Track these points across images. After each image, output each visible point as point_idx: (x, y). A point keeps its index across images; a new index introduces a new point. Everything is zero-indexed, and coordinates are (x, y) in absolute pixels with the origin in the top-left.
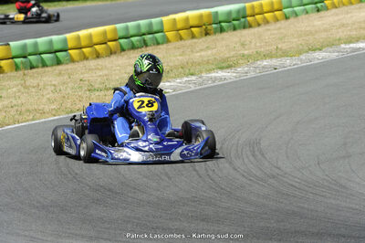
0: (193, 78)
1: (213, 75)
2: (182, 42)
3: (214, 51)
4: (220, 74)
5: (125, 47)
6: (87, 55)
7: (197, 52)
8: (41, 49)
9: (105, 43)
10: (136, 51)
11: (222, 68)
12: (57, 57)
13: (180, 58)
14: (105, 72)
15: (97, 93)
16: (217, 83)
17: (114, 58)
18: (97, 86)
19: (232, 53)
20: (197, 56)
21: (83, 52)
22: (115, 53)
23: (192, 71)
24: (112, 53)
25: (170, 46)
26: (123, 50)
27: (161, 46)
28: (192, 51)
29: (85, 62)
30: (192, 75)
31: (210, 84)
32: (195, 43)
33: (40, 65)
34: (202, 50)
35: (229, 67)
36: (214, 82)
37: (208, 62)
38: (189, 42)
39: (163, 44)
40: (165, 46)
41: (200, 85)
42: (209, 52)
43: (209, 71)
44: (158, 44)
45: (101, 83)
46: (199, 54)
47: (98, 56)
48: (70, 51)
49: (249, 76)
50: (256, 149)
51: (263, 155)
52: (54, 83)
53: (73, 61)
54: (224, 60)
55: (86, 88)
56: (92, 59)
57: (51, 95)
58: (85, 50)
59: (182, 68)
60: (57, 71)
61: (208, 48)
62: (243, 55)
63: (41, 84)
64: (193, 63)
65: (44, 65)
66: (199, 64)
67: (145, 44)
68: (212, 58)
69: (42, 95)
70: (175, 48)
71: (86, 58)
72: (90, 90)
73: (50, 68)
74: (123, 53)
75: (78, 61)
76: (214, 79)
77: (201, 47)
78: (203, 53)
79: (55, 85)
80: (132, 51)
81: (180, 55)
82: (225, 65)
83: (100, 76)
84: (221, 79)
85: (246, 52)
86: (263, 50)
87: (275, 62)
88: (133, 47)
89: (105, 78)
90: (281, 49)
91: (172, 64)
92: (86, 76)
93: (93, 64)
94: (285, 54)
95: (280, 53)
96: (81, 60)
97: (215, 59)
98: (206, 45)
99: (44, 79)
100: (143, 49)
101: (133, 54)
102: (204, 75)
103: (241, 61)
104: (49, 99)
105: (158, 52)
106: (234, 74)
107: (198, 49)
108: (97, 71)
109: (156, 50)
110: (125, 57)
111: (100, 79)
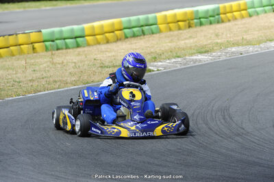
0: (179, 59)
1: (194, 57)
2: (172, 33)
3: (195, 40)
4: (200, 57)
5: (128, 36)
6: (99, 41)
7: (183, 40)
8: (65, 35)
9: (113, 32)
10: (136, 38)
11: (201, 53)
12: (77, 42)
13: (169, 44)
14: (113, 53)
15: (108, 69)
16: (197, 64)
17: (119, 43)
18: (107, 64)
19: (209, 42)
20: (182, 43)
21: (97, 39)
22: (120, 39)
23: (178, 54)
24: (118, 39)
25: (163, 35)
26: (127, 38)
27: (155, 35)
28: (178, 39)
29: (98, 46)
30: (178, 57)
31: (192, 64)
32: (181, 33)
33: (64, 47)
34: (186, 39)
35: (206, 52)
36: (195, 63)
37: (190, 48)
38: (176, 32)
39: (156, 33)
40: (158, 35)
41: (184, 65)
42: (192, 41)
43: (192, 54)
44: (153, 33)
45: (109, 62)
46: (183, 42)
47: (108, 42)
48: (87, 38)
49: (221, 59)
50: (226, 114)
51: (231, 118)
52: (74, 61)
53: (88, 45)
54: (203, 47)
55: (98, 65)
56: (103, 44)
57: (72, 70)
58: (98, 37)
59: (171, 52)
60: (77, 53)
61: (190, 37)
62: (217, 43)
63: (65, 61)
64: (179, 48)
65: (67, 47)
66: (184, 49)
67: (143, 33)
68: (194, 45)
69: (66, 70)
70: (166, 37)
71: (98, 43)
72: (101, 67)
73: (71, 50)
74: (126, 40)
75: (93, 45)
76: (195, 61)
77: (185, 37)
78: (187, 41)
79: (75, 63)
80: (133, 39)
81: (170, 42)
82: (203, 50)
83: (109, 56)
84: (200, 61)
85: (219, 41)
86: (232, 39)
87: (241, 49)
88: (134, 36)
89: (113, 58)
90: (246, 40)
91: (163, 49)
92: (99, 56)
93: (103, 47)
94: (249, 43)
95: (245, 42)
96: (95, 44)
97: (196, 45)
98: (189, 35)
99: (67, 58)
100: (142, 37)
101: (134, 40)
102: (187, 57)
103: (215, 48)
104: (70, 73)
105: (153, 40)
106: (210, 58)
107: (183, 38)
108: (107, 53)
109: (151, 38)
110: (128, 43)
111: (109, 59)
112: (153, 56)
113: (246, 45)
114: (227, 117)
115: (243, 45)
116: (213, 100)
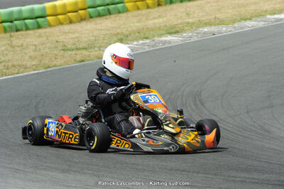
0: (148, 41)
1: (164, 39)
2: (139, 12)
3: (165, 19)
4: (169, 38)
5: (93, 15)
6: (62, 21)
7: (151, 20)
8: (25, 15)
9: (76, 11)
10: (102, 18)
11: (170, 33)
12: (38, 23)
13: (136, 24)
14: (77, 35)
15: (70, 53)
16: (167, 45)
17: (84, 24)
18: (69, 47)
19: (180, 21)
20: (150, 23)
21: (59, 19)
22: (85, 19)
23: (146, 35)
24: (82, 19)
25: (130, 14)
26: (91, 17)
27: (121, 15)
28: (147, 19)
29: (60, 26)
30: (147, 38)
31: (161, 46)
32: (150, 12)
33: (24, 28)
34: (155, 18)
35: (177, 32)
36: (164, 44)
37: (159, 28)
38: (144, 11)
39: (123, 12)
40: (125, 14)
41: (153, 46)
42: (161, 20)
43: (161, 35)
44: (120, 12)
45: (72, 44)
46: (152, 21)
47: (71, 22)
48: (48, 18)
49: (192, 40)
50: (197, 99)
51: (202, 104)
52: (35, 43)
53: (50, 26)
54: (173, 27)
55: (60, 48)
56: (66, 24)
57: (32, 54)
58: (60, 17)
59: (139, 33)
60: (37, 34)
61: (160, 16)
62: (188, 23)
63: (25, 44)
64: (147, 29)
65: (27, 29)
66: (152, 30)
67: (109, 12)
68: (163, 25)
69: (25, 53)
70: (133, 16)
71: (61, 24)
72: (64, 50)
73: (31, 32)
74: (91, 20)
75: (54, 26)
76: (165, 42)
77: (154, 16)
78: (156, 21)
79: (35, 45)
80: (98, 18)
81: (137, 22)
82: (173, 30)
83: (72, 38)
84: (170, 42)
85: (190, 20)
86: (204, 19)
87: (214, 29)
88: (99, 15)
89: (76, 40)
90: (218, 19)
91: (130, 30)
92: (61, 38)
93: (66, 28)
94: (222, 22)
95: (218, 22)
96: (58, 25)
97: (166, 26)
98: (158, 14)
99: (27, 40)
100: (108, 16)
101: (98, 20)
102: (156, 38)
103: (186, 28)
104: (30, 57)
105: (119, 20)
106: (181, 39)
107: (151, 17)
108: (70, 35)
109: (117, 18)
110: (93, 22)
111: (72, 41)
112: (119, 37)
113: (218, 24)
114: (198, 103)
115: (215, 25)
116: (183, 84)
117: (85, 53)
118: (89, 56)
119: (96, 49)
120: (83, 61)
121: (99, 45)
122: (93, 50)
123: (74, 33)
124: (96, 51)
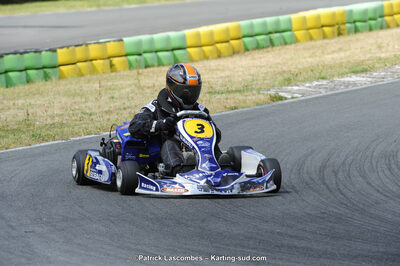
0: (324, 82)
1: (347, 79)
2: (313, 43)
3: (348, 53)
4: (354, 78)
5: (249, 47)
6: (208, 54)
7: (328, 54)
8: (158, 46)
9: (227, 42)
10: (261, 51)
11: (355, 72)
12: (174, 56)
13: (310, 60)
14: (227, 73)
15: (219, 96)
16: (350, 88)
17: (236, 58)
18: (218, 88)
19: (368, 56)
20: (328, 58)
21: (203, 52)
22: (238, 53)
23: (323, 75)
24: (234, 52)
25: (300, 46)
26: (247, 50)
27: (287, 47)
28: (323, 53)
29: (206, 62)
30: (323, 78)
31: (342, 89)
32: (327, 44)
33: (156, 64)
34: (334, 52)
35: (364, 71)
36: (347, 87)
37: (341, 65)
38: (319, 42)
39: (291, 43)
40: (293, 46)
41: (332, 90)
42: (342, 54)
43: (342, 75)
44: (286, 44)
45: (222, 86)
46: (330, 56)
47: (220, 56)
48: (189, 50)
49: (386, 81)
50: (392, 162)
53: (191, 60)
54: (358, 64)
55: (205, 90)
56: (213, 59)
58: (205, 48)
59: (312, 71)
61: (341, 49)
62: (380, 59)
63: (157, 84)
64: (323, 66)
65: (160, 64)
66: (331, 67)
67: (272, 44)
68: (345, 60)
70: (304, 49)
71: (206, 58)
72: (210, 93)
74: (247, 53)
75: (197, 61)
76: (347, 85)
77: (333, 49)
78: (335, 55)
80: (256, 51)
81: (310, 57)
82: (360, 68)
83: (221, 77)
84: (355, 84)
85: (383, 55)
88: (258, 47)
89: (227, 80)
91: (300, 66)
92: (207, 77)
93: (213, 63)
96: (201, 60)
97: (349, 62)
98: (339, 46)
99: (160, 79)
100: (269, 49)
101: (257, 54)
102: (336, 79)
103: (377, 65)
105: (285, 53)
106: (370, 79)
107: (329, 51)
108: (218, 72)
109: (283, 51)
110: (250, 57)
111: (220, 81)
112: (286, 76)
114: (393, 166)
116: (373, 141)
117: (239, 96)
118: (245, 102)
119: (254, 92)
120: (236, 108)
121: (258, 87)
122: (249, 93)
123: (223, 70)
124: (254, 95)
